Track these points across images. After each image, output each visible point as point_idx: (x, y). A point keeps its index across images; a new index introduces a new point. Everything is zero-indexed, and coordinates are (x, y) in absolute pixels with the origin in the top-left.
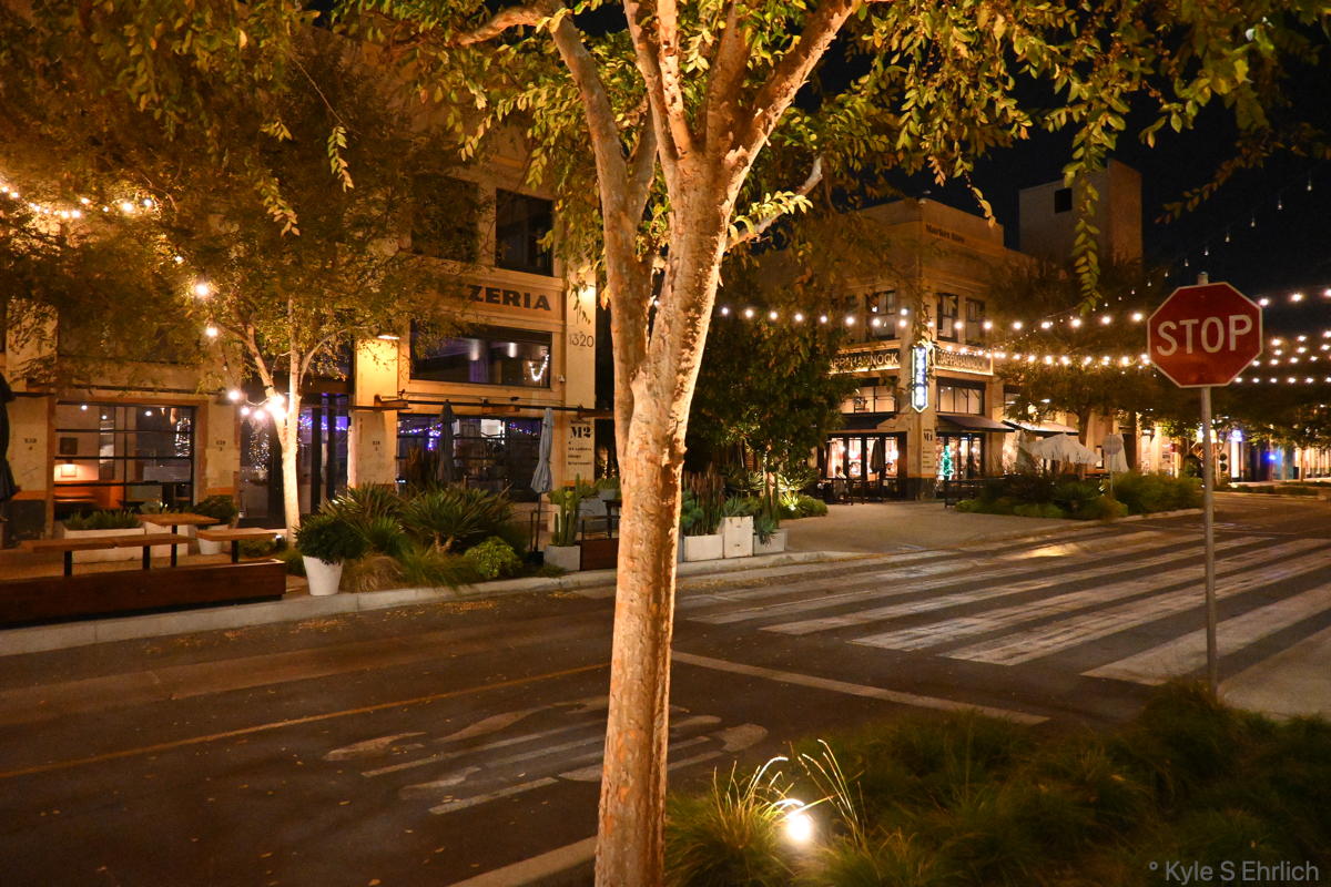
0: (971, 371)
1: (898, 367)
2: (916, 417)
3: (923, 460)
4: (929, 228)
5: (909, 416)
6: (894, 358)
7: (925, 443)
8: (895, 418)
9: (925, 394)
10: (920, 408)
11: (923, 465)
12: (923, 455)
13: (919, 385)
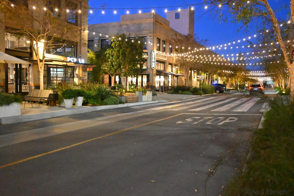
0: (162, 59)
1: (147, 57)
2: (152, 70)
6: (146, 54)
7: (154, 77)
8: (146, 70)
9: (154, 64)
12: (153, 80)
13: (153, 62)
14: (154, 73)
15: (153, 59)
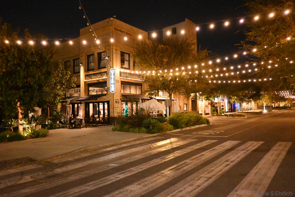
0: (136, 80)
1: (106, 77)
2: (112, 95)
3: (115, 110)
4: (115, 29)
5: (110, 95)
6: (105, 75)
7: (116, 105)
8: (106, 96)
9: (114, 87)
10: (113, 92)
11: (115, 112)
12: (115, 109)
13: (112, 84)
14: (114, 99)
15: (112, 80)
